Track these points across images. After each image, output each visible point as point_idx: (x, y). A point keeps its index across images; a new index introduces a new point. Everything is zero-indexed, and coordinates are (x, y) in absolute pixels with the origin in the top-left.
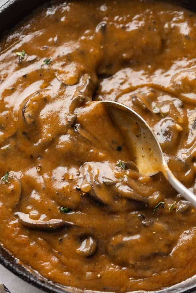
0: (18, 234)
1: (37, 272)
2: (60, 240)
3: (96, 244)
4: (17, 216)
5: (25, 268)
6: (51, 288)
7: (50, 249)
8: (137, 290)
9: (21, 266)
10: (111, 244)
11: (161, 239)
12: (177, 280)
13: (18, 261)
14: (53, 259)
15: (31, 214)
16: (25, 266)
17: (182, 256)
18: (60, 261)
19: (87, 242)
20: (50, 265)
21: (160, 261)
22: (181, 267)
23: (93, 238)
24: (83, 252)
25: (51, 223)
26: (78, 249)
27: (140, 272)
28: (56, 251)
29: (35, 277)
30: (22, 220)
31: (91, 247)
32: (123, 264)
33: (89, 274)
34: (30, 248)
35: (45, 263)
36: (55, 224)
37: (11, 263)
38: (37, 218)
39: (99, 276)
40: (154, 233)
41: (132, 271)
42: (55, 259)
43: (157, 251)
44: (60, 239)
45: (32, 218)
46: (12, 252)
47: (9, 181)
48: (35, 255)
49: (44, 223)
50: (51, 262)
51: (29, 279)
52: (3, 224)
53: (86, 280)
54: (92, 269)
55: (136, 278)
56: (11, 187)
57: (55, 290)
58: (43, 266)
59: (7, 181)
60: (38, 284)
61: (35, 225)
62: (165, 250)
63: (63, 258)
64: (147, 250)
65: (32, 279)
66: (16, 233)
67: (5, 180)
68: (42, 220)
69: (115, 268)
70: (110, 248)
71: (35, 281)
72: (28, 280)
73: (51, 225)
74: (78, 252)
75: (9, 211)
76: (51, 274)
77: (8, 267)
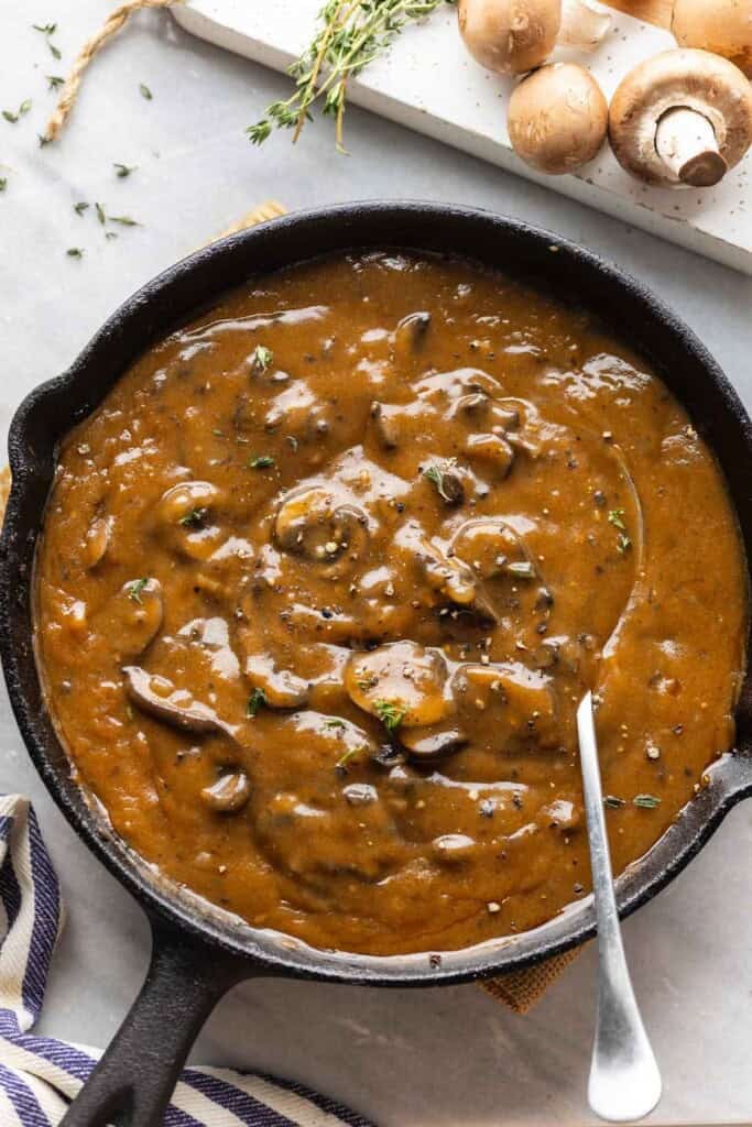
0: (107, 713)
1: (105, 812)
2: (180, 757)
3: (247, 794)
4: (125, 676)
5: (83, 793)
6: (114, 859)
7: (153, 769)
8: (290, 934)
9: (77, 786)
10: (270, 807)
11: (370, 843)
12: (373, 948)
13: (75, 775)
14: (149, 794)
15: (156, 681)
16: (85, 791)
17: (397, 905)
18: (160, 805)
19: (233, 779)
20: (136, 805)
21: (352, 888)
22: (388, 925)
23: (249, 778)
24: (214, 799)
25: (188, 715)
26: (207, 790)
27: (306, 895)
28: (162, 781)
29: (93, 822)
30: (131, 686)
31: (235, 796)
32: (277, 862)
33: (206, 856)
34: (112, 751)
35: (128, 798)
36: (196, 720)
37: (57, 774)
38: (165, 694)
39: (222, 868)
40: (362, 825)
41: (291, 889)
42: (153, 797)
43: (353, 866)
44: (180, 753)
45: (155, 689)
46: (72, 749)
47: (141, 597)
48: (116, 772)
49: (175, 709)
50: (142, 799)
51: (80, 822)
52: (86, 681)
53: (193, 867)
54: (214, 848)
55: (295, 905)
56: (140, 614)
57: (120, 865)
58: (122, 802)
59: (137, 596)
60: (92, 839)
61: (156, 707)
62: (370, 871)
63: (170, 802)
64: (333, 853)
65: (84, 823)
66: (104, 709)
67: (135, 592)
68: (174, 701)
69: (259, 866)
70: (263, 816)
71: (89, 830)
72: (76, 823)
73: (188, 719)
74: (203, 795)
75: (114, 660)
76: (132, 826)
77: (47, 780)
